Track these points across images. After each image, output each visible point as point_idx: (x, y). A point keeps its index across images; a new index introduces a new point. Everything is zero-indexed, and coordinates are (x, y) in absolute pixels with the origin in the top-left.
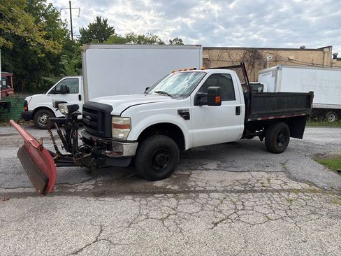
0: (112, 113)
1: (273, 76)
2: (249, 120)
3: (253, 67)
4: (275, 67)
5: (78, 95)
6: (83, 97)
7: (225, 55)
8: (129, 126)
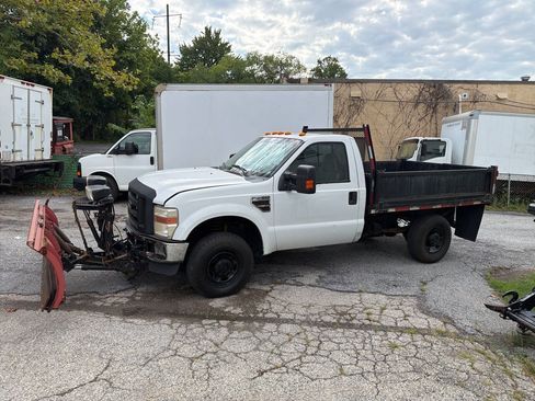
0: (155, 201)
1: (463, 127)
2: (373, 212)
3: (435, 111)
4: (468, 113)
5: (149, 156)
6: (155, 160)
7: (389, 91)
8: (175, 220)
